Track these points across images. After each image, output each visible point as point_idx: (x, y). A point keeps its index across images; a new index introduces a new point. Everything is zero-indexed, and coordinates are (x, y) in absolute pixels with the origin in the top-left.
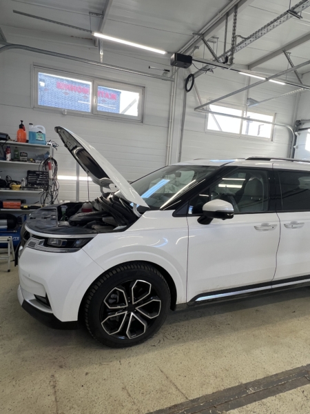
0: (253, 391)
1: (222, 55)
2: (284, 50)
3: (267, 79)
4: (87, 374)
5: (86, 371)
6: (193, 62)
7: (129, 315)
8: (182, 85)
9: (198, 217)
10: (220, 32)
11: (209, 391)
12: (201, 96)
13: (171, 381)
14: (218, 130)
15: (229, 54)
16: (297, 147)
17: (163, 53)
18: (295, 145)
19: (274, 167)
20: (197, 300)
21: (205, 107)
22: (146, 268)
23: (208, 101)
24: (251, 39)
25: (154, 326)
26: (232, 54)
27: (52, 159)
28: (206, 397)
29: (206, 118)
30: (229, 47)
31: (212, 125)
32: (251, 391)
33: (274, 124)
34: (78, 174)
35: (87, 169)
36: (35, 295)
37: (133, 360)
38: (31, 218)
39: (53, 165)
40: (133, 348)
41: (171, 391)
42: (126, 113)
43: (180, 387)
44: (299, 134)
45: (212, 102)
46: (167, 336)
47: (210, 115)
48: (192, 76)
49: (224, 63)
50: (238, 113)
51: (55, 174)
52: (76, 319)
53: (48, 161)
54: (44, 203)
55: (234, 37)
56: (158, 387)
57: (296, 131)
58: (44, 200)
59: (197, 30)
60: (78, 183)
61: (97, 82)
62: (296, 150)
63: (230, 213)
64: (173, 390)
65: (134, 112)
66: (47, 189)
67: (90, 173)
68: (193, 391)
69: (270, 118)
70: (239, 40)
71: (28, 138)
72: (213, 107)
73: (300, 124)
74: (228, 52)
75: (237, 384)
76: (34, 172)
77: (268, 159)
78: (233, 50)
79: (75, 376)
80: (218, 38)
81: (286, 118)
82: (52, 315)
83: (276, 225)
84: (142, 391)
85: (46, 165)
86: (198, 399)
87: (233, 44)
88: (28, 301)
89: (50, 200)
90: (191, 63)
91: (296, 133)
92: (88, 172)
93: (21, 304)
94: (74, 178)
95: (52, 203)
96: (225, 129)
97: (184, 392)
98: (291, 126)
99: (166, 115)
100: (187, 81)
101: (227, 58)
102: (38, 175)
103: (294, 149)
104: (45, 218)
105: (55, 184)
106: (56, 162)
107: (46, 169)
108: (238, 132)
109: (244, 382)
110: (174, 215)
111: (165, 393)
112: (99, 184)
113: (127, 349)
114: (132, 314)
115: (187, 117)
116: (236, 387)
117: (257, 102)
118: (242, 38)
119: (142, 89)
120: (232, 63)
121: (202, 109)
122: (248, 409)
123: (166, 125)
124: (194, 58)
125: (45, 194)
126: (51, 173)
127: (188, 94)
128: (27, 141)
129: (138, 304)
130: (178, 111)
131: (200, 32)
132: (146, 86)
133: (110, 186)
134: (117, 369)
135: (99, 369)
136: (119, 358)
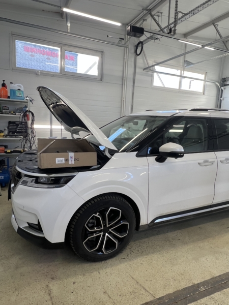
0: (204, 289)
1: (166, 27)
2: (213, 22)
3: (203, 47)
4: (74, 283)
5: (73, 280)
6: (145, 32)
7: (104, 235)
8: (133, 50)
9: (156, 157)
10: (164, 8)
11: (171, 291)
12: (148, 59)
13: (140, 285)
14: (162, 86)
15: (172, 25)
16: (223, 99)
17: (119, 24)
18: (221, 97)
19: (211, 117)
20: (156, 222)
21: (151, 68)
22: (117, 198)
23: (155, 64)
24: (190, 15)
25: (124, 243)
26: (175, 26)
27: (30, 111)
28: (169, 295)
29: (152, 76)
30: (172, 20)
31: (157, 82)
32: (202, 289)
33: (205, 81)
34: (51, 123)
35: (60, 120)
36: (28, 223)
37: (109, 270)
38: (19, 161)
39: (31, 114)
40: (108, 261)
41: (142, 292)
42: (88, 73)
43: (148, 289)
44: (225, 89)
45: (157, 64)
46: (134, 251)
47: (155, 74)
48: (141, 43)
49: (168, 33)
50: (178, 72)
51: (32, 124)
52: (64, 241)
53: (26, 113)
54: (24, 148)
55: (176, 13)
56: (131, 290)
57: (223, 86)
58: (24, 146)
59: (145, 6)
60: (51, 130)
61: (64, 48)
62: (222, 101)
63: (181, 153)
64: (143, 291)
65: (94, 72)
66: (27, 136)
67: (63, 123)
68: (159, 291)
69: (202, 77)
70: (180, 15)
71: (9, 95)
72: (157, 68)
73: (225, 81)
74: (171, 24)
75: (191, 285)
76: (14, 122)
77: (206, 110)
78: (175, 22)
79: (65, 285)
80: (162, 13)
81: (214, 76)
82: (44, 238)
83: (214, 161)
84: (119, 294)
85: (25, 117)
86: (163, 297)
87: (175, 19)
88: (21, 227)
89: (29, 145)
90: (143, 33)
91: (222, 88)
92: (61, 122)
93: (16, 230)
94: (48, 127)
95: (31, 147)
96: (167, 86)
97: (152, 293)
98: (218, 82)
99: (120, 74)
100: (137, 47)
101: (171, 30)
102: (17, 125)
103: (221, 100)
104: (31, 160)
105: (32, 132)
106: (33, 114)
107: (25, 120)
108: (177, 88)
109: (196, 283)
110: (137, 156)
111: (137, 294)
112: (70, 132)
113: (103, 262)
114: (107, 234)
115: (137, 76)
116: (190, 287)
117: (192, 64)
118: (183, 13)
119: (101, 53)
120: (175, 33)
121: (149, 69)
122: (201, 302)
123: (121, 83)
124: (145, 30)
125: (25, 141)
126: (30, 122)
127: (138, 57)
128: (9, 97)
129: (111, 227)
130: (130, 71)
131: (148, 8)
132: (104, 51)
133: (79, 133)
134: (98, 278)
135: (83, 279)
136: (97, 270)
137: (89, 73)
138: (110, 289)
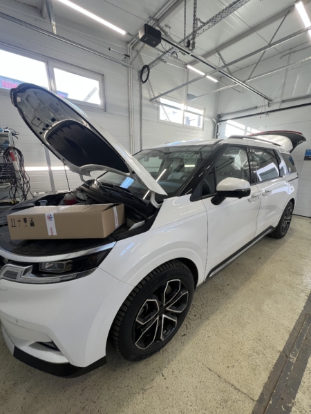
8: (137, 77)
12: (153, 88)
13: (225, 381)
14: (168, 120)
15: (191, 37)
16: (219, 134)
17: (123, 32)
18: (217, 133)
19: (249, 145)
20: (210, 276)
21: (157, 99)
23: (159, 94)
24: (210, 24)
26: (194, 38)
27: (14, 148)
29: (158, 109)
33: (204, 116)
34: (49, 164)
35: (62, 157)
39: (17, 155)
44: (220, 125)
45: (161, 95)
47: (161, 106)
48: (146, 67)
49: (186, 47)
50: (182, 106)
51: (22, 164)
52: (104, 355)
53: (8, 151)
54: (14, 198)
55: (195, 20)
56: (219, 398)
57: (218, 122)
58: (14, 195)
60: (51, 172)
61: (52, 63)
62: (218, 136)
65: (96, 100)
66: (15, 182)
67: (67, 161)
68: (252, 384)
69: (201, 112)
72: (162, 100)
73: (221, 117)
74: (190, 35)
77: (241, 138)
78: (194, 34)
85: (7, 155)
87: (194, 27)
89: (21, 194)
90: (161, 39)
91: (218, 124)
92: (63, 161)
93: (12, 352)
94: (46, 168)
95: (25, 196)
96: (172, 120)
98: (215, 118)
99: (127, 106)
101: (189, 42)
102: (0, 168)
105: (24, 177)
106: (20, 153)
107: (8, 160)
110: (192, 199)
111: (230, 403)
112: (78, 172)
115: (144, 109)
117: (196, 97)
118: (201, 22)
119: (101, 77)
120: (193, 47)
121: (155, 100)
123: (127, 115)
125: (14, 189)
126: (16, 164)
127: (143, 85)
129: (168, 305)
130: (136, 102)
131: (156, 17)
132: (105, 74)
133: (91, 173)
134: (165, 389)
135: (144, 401)
136: (159, 371)
137: (90, 101)
138: (190, 408)
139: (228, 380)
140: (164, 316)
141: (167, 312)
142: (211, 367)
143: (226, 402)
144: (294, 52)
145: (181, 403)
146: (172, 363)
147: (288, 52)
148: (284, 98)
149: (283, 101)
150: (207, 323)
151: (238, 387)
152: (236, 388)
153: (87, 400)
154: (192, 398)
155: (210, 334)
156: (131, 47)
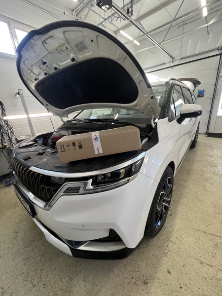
2: (139, 20)
4: (169, 272)
5: (165, 269)
9: (176, 120)
15: (130, 5)
26: (132, 7)
34: (27, 112)
35: (45, 102)
52: (143, 237)
54: (2, 143)
58: (2, 140)
64: (219, 240)
66: (1, 129)
67: (50, 106)
78: (132, 2)
84: (210, 255)
89: (7, 138)
90: (111, 7)
94: (24, 116)
104: (40, 154)
110: (169, 121)
112: (59, 115)
120: (132, 14)
134: (178, 249)
135: (170, 260)
136: (168, 239)
138: (199, 255)
139: (211, 233)
140: (163, 203)
141: (164, 201)
142: (197, 228)
143: (217, 245)
144: (186, 24)
145: (193, 254)
146: (173, 233)
147: (182, 24)
148: (182, 56)
149: (182, 59)
150: (180, 204)
151: (218, 235)
152: (217, 236)
153: (132, 271)
154: (197, 249)
155: (186, 210)
156: (76, 14)
